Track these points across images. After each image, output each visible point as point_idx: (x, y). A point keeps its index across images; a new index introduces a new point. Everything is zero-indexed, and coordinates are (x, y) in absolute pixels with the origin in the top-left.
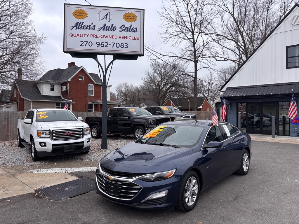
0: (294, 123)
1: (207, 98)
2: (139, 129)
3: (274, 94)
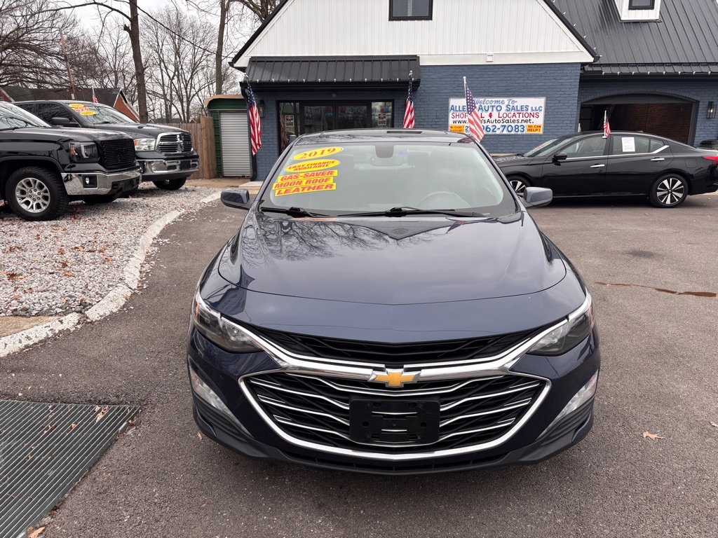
1: (121, 93)
2: (31, 179)
3: (370, 80)
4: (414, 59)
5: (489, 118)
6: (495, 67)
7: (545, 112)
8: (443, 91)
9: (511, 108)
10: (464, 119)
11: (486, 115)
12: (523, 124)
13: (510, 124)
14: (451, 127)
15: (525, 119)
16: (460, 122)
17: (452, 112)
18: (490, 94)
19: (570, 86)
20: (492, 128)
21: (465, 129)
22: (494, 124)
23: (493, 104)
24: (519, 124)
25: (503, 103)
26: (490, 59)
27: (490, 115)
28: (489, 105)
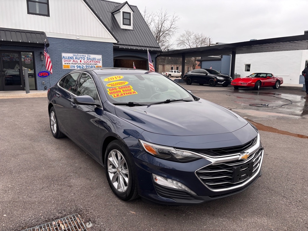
0: (40, 77)
3: (22, 41)
4: (43, 33)
5: (80, 62)
6: (81, 41)
7: (102, 61)
8: (58, 50)
9: (89, 58)
10: (69, 62)
11: (79, 61)
12: (94, 65)
13: (89, 65)
14: (64, 66)
15: (95, 63)
16: (67, 64)
17: (64, 59)
18: (80, 52)
19: (110, 52)
20: (82, 67)
21: (70, 66)
22: (83, 65)
23: (81, 57)
24: (93, 65)
25: (85, 56)
26: (78, 37)
27: (81, 61)
28: (80, 57)
